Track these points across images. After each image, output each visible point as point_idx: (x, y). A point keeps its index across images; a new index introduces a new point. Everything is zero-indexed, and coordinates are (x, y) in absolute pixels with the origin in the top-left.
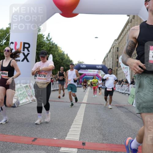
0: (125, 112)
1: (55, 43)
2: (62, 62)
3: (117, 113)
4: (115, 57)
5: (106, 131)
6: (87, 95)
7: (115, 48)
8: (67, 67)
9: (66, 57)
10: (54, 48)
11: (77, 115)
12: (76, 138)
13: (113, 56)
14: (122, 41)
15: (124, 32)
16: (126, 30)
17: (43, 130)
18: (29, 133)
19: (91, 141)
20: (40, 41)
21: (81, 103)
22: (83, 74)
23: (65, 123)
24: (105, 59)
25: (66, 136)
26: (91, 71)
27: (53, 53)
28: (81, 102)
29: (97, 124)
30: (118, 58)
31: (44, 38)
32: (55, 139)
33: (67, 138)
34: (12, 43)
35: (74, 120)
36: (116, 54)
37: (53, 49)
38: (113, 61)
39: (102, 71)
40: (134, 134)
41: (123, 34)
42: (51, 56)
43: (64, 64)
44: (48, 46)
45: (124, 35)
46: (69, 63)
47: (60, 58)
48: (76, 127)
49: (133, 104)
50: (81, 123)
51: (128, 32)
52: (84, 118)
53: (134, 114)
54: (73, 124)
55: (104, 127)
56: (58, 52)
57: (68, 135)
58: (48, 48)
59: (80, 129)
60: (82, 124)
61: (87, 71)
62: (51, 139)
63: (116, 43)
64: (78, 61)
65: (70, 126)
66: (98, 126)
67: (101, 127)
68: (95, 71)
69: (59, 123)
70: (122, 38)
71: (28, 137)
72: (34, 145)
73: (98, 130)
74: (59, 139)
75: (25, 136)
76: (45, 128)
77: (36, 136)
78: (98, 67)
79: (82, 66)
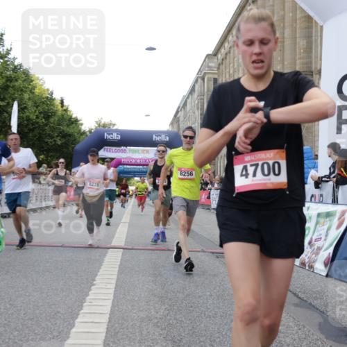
1: (21, 65)
2: (46, 125)
3: (215, 275)
5: (182, 330)
6: (127, 224)
7: (208, 80)
8: (64, 141)
10: (20, 82)
11: (94, 285)
13: (202, 105)
14: (228, 60)
15: (234, 33)
21: (109, 248)
22: (112, 159)
23: (58, 312)
24: (178, 116)
26: (137, 152)
28: (109, 246)
29: (155, 308)
35: (84, 299)
37: (16, 84)
41: (230, 38)
43: (53, 129)
46: (68, 126)
47: (40, 113)
48: (92, 322)
50: (108, 309)
52: (115, 294)
54: (82, 311)
55: (175, 319)
56: (33, 93)
60: (111, 311)
61: (124, 151)
63: (210, 64)
64: (96, 122)
65: (72, 318)
66: (158, 316)
67: (168, 317)
68: (147, 152)
69: (38, 312)
70: (227, 50)
73: (158, 327)
78: (158, 139)
79: (109, 137)
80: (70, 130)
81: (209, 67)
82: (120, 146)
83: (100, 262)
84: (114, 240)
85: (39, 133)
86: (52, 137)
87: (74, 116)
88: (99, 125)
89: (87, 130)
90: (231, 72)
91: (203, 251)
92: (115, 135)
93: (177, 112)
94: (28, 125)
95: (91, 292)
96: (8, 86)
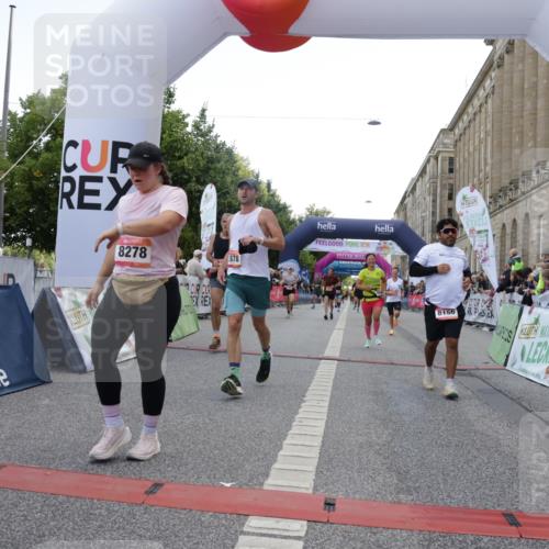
0: (480, 391)
1: (224, 144)
4: (442, 193)
5: (408, 460)
6: (341, 332)
7: (443, 160)
9: (266, 192)
10: (222, 163)
11: (304, 402)
12: (304, 483)
13: (435, 190)
14: (467, 137)
15: (476, 102)
16: (481, 93)
17: (185, 454)
19: (357, 496)
20: (170, 135)
21: (321, 359)
22: (326, 253)
23: (264, 431)
24: (406, 202)
25: (267, 475)
26: (356, 244)
27: (218, 178)
28: (320, 356)
29: (376, 432)
30: (451, 197)
31: (187, 125)
32: (228, 485)
33: (271, 483)
34: (73, 144)
35: (293, 417)
36: (445, 182)
37: (219, 166)
38: (434, 207)
39: (395, 245)
40: (511, 469)
41: (470, 110)
42: (210, 192)
44: (202, 154)
45: (475, 114)
48: (302, 445)
49: (505, 364)
50: (320, 431)
51: (490, 101)
52: (328, 414)
53: (512, 399)
54: (291, 432)
55: (401, 446)
56: (237, 176)
57: (273, 472)
58: (202, 163)
59: (315, 453)
60: (325, 433)
61: (341, 244)
62: (214, 486)
63: (446, 141)
64: (308, 209)
65: (279, 440)
66: (379, 441)
67: (393, 444)
68: (368, 245)
69: (240, 429)
70: (466, 124)
71: (131, 478)
72: (152, 506)
73: (380, 455)
74: (240, 487)
75: (120, 477)
76: (192, 446)
77: (158, 474)
78: (381, 229)
79: (323, 227)
81: (444, 144)
82: (335, 238)
83: (311, 374)
84: (328, 349)
88: (311, 213)
90: (471, 149)
92: (330, 224)
93: (404, 198)
95: (301, 410)
96: (209, 169)
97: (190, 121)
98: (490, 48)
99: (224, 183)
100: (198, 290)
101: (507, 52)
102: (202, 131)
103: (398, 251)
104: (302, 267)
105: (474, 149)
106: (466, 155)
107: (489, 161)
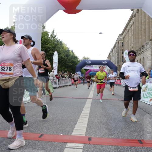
1: (59, 40)
2: (67, 59)
4: (120, 52)
5: (112, 126)
6: (93, 91)
7: (120, 43)
8: (73, 64)
9: (71, 53)
11: (83, 111)
12: (83, 133)
13: (118, 51)
14: (127, 36)
15: (129, 27)
16: (130, 24)
17: (50, 126)
18: (36, 129)
19: (98, 137)
20: (44, 38)
21: (87, 99)
22: (88, 70)
23: (72, 119)
25: (72, 131)
26: (96, 67)
27: (58, 50)
29: (103, 119)
30: (123, 53)
32: (62, 134)
33: (73, 134)
35: (80, 115)
36: (121, 49)
37: (58, 46)
38: (118, 56)
40: (140, 128)
41: (127, 29)
42: (56, 53)
43: (69, 60)
44: (53, 43)
45: (129, 30)
46: (74, 59)
47: (65, 55)
48: (82, 123)
50: (87, 119)
51: (133, 26)
52: (90, 114)
53: (140, 108)
54: (79, 119)
55: (110, 122)
56: (63, 49)
57: (74, 131)
58: (53, 45)
59: (86, 125)
61: (92, 67)
62: (58, 135)
63: (121, 38)
64: (83, 58)
65: (76, 121)
66: (104, 121)
67: (107, 122)
69: (65, 119)
70: (126, 33)
71: (35, 133)
72: (41, 141)
73: (104, 125)
74: (65, 135)
75: (32, 133)
76: (52, 124)
77: (42, 132)
78: (103, 63)
79: (87, 62)
80: (75, 60)
82: (91, 65)
83: (85, 103)
84: (89, 96)
85: (65, 62)
86: (69, 63)
87: (76, 56)
88: (84, 59)
89: (80, 60)
90: (128, 40)
91: (119, 100)
92: (89, 61)
93: (110, 54)
94: (61, 59)
95: (82, 113)
96: (55, 47)
97: (50, 34)
98: (132, 11)
99: (60, 51)
100: (53, 81)
101: (137, 12)
102: (53, 37)
103: (108, 68)
104: (82, 73)
105: (129, 40)
106: (127, 41)
107: (133, 43)
